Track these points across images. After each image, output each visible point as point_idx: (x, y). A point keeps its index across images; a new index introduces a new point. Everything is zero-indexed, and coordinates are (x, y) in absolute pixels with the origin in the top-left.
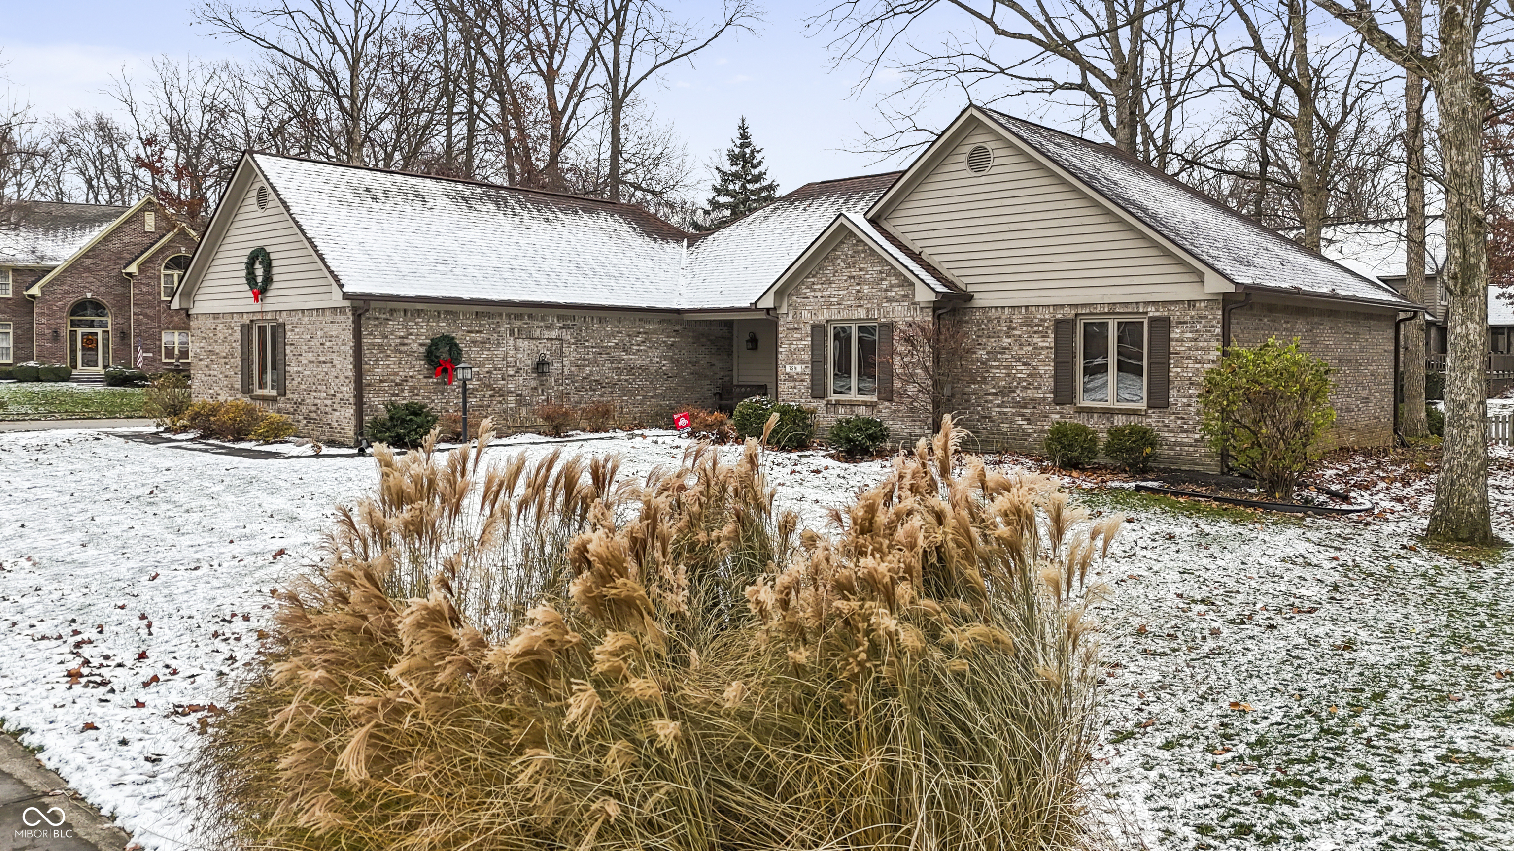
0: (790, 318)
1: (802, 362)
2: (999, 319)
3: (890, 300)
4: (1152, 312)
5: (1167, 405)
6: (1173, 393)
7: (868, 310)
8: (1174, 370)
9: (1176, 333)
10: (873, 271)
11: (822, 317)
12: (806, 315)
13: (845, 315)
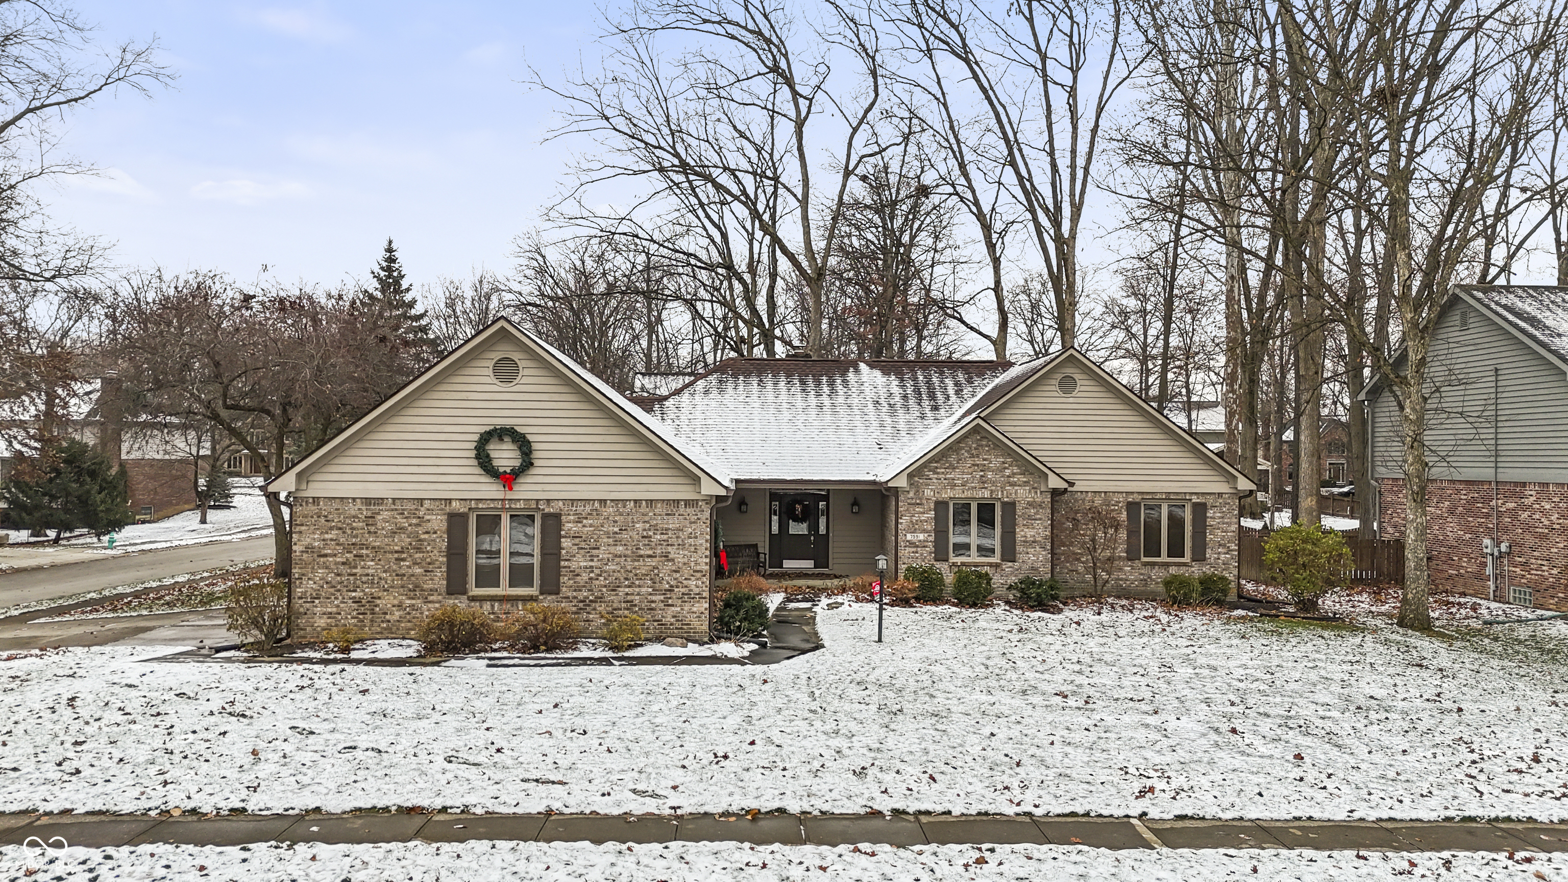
0: (911, 494)
1: (924, 531)
2: (1084, 500)
3: (1013, 485)
4: (1195, 499)
5: (1204, 559)
6: (1209, 551)
7: (992, 491)
8: (1209, 537)
9: (1210, 513)
10: (996, 461)
11: (947, 494)
12: (928, 493)
13: (968, 494)
